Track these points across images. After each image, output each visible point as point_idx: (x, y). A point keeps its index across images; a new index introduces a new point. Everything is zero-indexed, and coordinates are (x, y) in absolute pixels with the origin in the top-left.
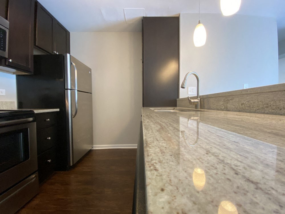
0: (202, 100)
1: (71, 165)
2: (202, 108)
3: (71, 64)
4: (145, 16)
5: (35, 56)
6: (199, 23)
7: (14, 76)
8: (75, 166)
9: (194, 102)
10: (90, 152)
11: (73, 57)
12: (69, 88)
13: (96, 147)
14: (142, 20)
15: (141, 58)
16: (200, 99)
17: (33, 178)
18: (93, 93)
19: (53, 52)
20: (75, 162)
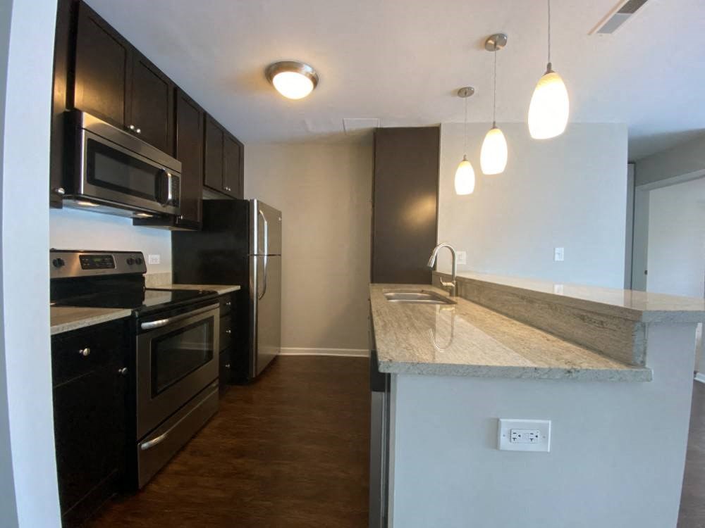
0: (459, 283)
1: (254, 376)
2: (459, 293)
3: (259, 213)
4: (379, 126)
5: (205, 202)
6: (465, 160)
7: (169, 233)
8: (258, 379)
9: (447, 286)
10: (276, 360)
11: (262, 203)
12: (256, 253)
13: (285, 351)
14: (374, 134)
15: (370, 197)
16: (456, 283)
17: (215, 388)
18: (282, 255)
19: (223, 189)
20: (259, 372)
